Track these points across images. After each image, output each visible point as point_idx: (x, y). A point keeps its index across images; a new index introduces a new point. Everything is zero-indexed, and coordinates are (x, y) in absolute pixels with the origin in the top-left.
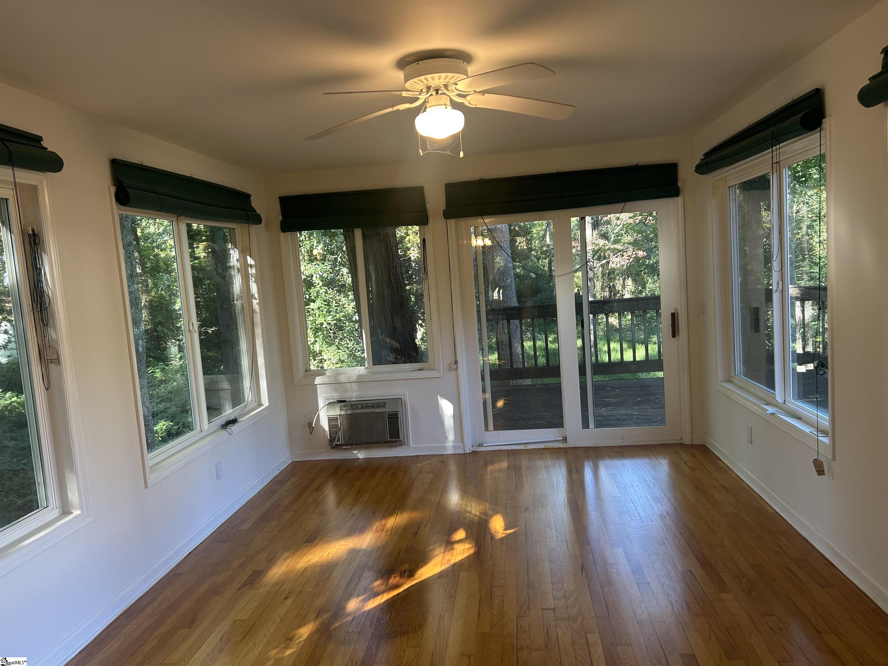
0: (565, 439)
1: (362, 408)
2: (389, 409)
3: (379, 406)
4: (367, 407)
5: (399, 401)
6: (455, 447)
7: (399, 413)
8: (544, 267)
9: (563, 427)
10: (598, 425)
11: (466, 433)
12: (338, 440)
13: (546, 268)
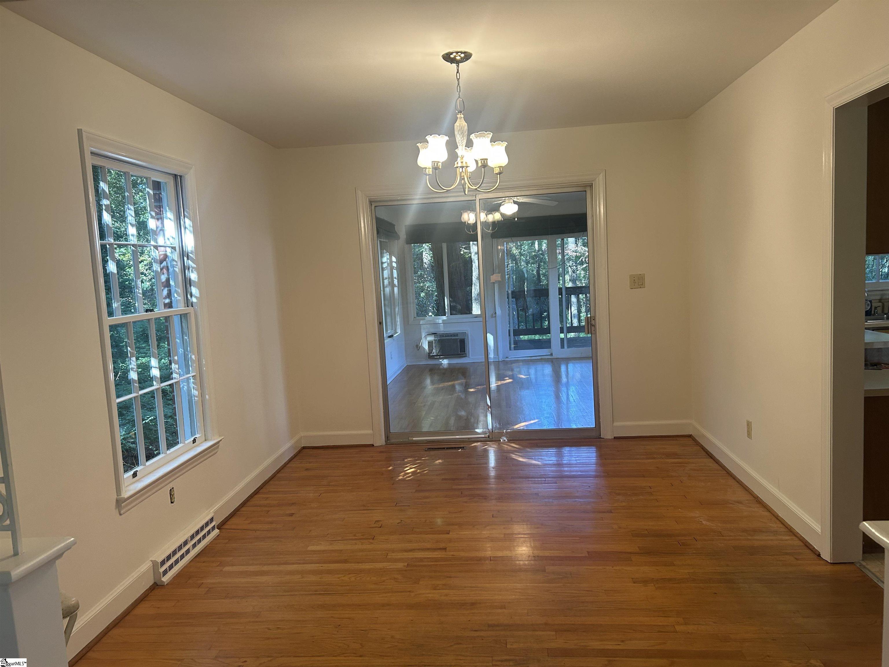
0: (552, 355)
1: (446, 336)
2: (460, 337)
3: (454, 336)
4: (448, 336)
5: (464, 334)
6: (494, 358)
7: (465, 339)
8: (533, 271)
9: (551, 348)
10: (569, 347)
11: (499, 350)
12: (433, 353)
13: (535, 272)
